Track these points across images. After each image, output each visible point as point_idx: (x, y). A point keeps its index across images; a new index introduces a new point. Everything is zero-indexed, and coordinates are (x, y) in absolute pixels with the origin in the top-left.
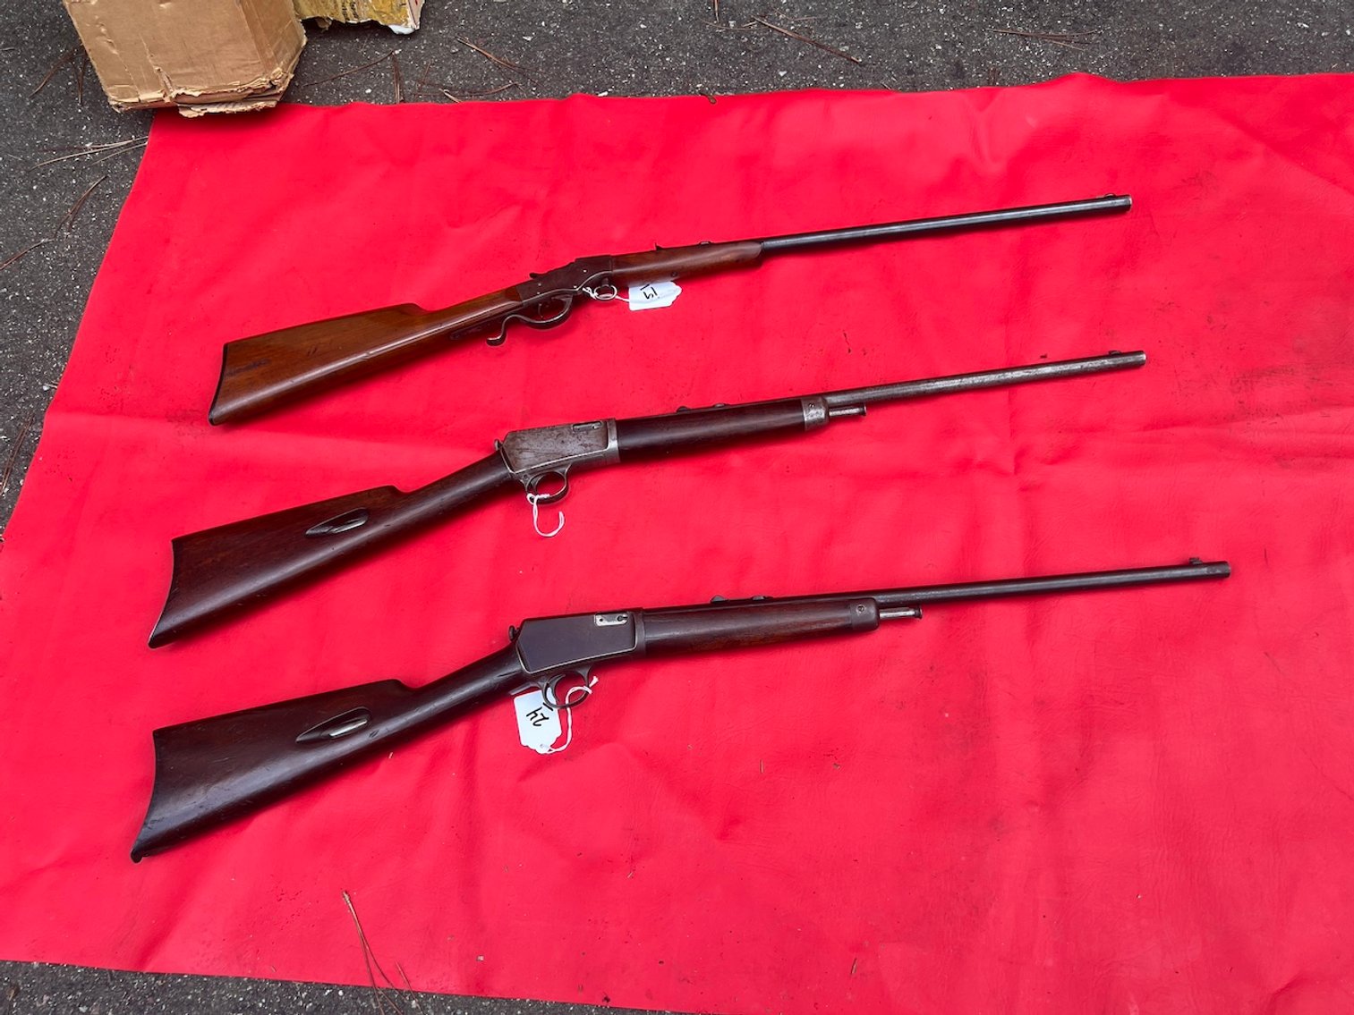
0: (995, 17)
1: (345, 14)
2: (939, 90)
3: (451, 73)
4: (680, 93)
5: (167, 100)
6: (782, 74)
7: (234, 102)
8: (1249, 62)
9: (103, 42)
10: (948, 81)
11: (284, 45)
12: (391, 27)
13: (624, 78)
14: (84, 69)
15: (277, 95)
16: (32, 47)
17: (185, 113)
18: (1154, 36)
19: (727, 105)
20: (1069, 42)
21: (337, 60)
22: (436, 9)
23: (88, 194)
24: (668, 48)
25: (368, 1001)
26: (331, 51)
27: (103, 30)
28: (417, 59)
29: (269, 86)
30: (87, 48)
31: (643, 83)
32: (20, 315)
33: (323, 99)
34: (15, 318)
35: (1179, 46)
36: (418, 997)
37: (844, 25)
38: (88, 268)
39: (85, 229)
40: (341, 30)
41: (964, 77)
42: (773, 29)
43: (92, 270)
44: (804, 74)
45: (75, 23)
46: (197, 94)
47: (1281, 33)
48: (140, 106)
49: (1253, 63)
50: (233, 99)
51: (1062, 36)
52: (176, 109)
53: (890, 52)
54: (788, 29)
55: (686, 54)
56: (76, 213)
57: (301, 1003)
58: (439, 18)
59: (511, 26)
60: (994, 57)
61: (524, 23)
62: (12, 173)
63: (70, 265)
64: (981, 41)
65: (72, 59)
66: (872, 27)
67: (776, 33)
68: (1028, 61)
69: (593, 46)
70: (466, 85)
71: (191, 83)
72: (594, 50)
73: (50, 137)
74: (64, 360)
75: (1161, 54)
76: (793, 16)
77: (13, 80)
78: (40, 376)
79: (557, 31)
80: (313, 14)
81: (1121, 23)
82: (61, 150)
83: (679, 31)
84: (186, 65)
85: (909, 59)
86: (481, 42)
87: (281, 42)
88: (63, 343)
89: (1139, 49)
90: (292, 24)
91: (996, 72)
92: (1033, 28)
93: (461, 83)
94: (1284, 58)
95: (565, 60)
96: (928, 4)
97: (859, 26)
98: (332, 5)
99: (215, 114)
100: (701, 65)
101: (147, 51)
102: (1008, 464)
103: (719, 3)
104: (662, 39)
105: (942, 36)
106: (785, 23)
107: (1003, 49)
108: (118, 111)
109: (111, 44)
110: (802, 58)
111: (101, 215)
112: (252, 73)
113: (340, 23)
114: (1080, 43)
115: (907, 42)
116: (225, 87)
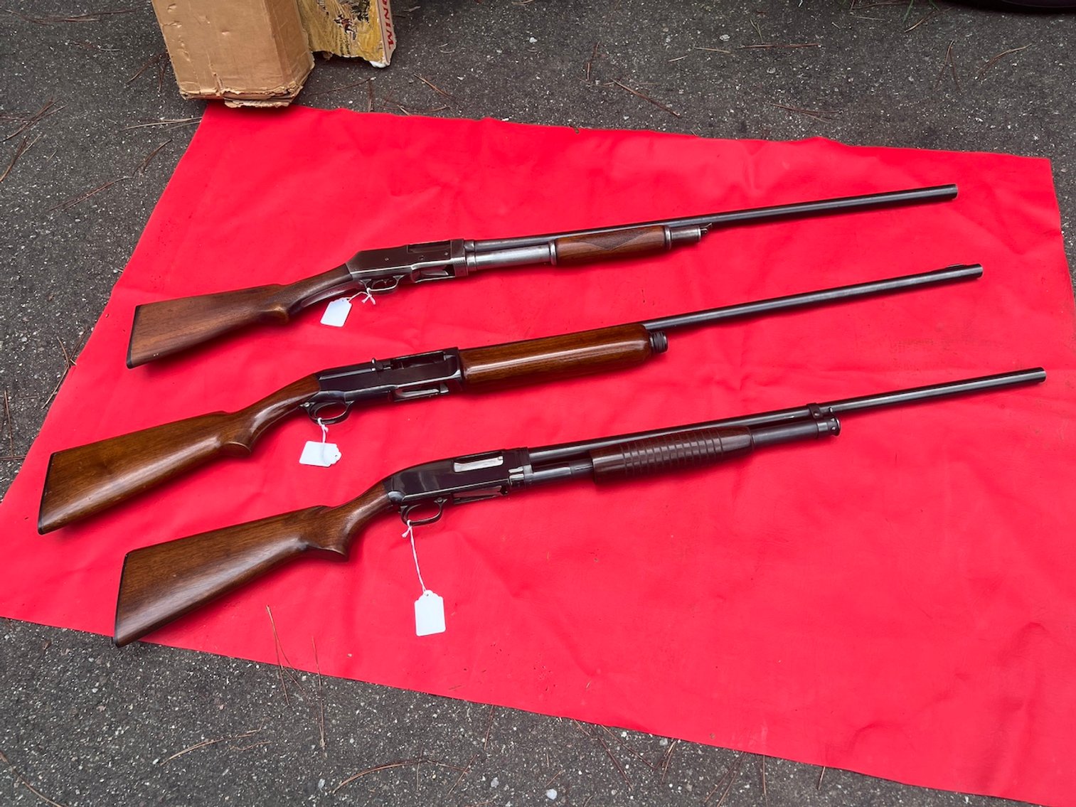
0: (773, 95)
1: (341, 51)
2: (728, 139)
3: (407, 95)
4: (556, 124)
5: (218, 94)
6: (626, 118)
7: (262, 101)
8: (938, 141)
9: (182, 53)
10: (735, 133)
11: (299, 67)
12: (371, 62)
13: (520, 111)
14: (165, 69)
15: (290, 98)
16: (131, 50)
17: (228, 104)
18: (876, 118)
19: (586, 135)
20: (819, 117)
21: (333, 80)
22: (402, 54)
23: (158, 150)
24: (552, 94)
25: (275, 673)
26: (329, 74)
27: (183, 45)
28: (385, 83)
29: (286, 92)
30: (170, 55)
31: (533, 115)
32: (104, 223)
33: (320, 104)
34: (100, 225)
35: (892, 126)
36: (307, 675)
37: (672, 90)
38: (152, 197)
39: (153, 172)
40: (337, 61)
41: (746, 132)
42: (624, 88)
43: (155, 199)
44: (640, 120)
45: (165, 39)
46: (238, 93)
47: (963, 123)
48: (199, 96)
49: (940, 142)
50: (260, 98)
51: (815, 112)
52: (223, 101)
53: (699, 111)
54: (634, 89)
55: (564, 99)
56: (148, 162)
57: (231, 670)
58: (404, 59)
59: (451, 70)
60: (768, 122)
61: (460, 69)
62: (109, 131)
63: (140, 194)
64: (760, 110)
65: (158, 61)
66: (689, 93)
67: (625, 91)
68: (790, 126)
69: (503, 87)
70: (416, 104)
71: (235, 85)
72: (503, 91)
73: (137, 111)
74: (130, 254)
75: (879, 131)
76: (638, 81)
77: (117, 71)
78: (112, 263)
79: (481, 76)
80: (321, 48)
81: (856, 107)
82: (143, 120)
83: (561, 84)
84: (234, 73)
85: (711, 117)
86: (429, 77)
87: (297, 65)
88: (130, 244)
89: (865, 125)
90: (306, 54)
91: (767, 131)
92: (796, 105)
93: (412, 103)
94: (962, 140)
95: (483, 95)
96: (729, 82)
97: (681, 92)
98: (333, 44)
99: (248, 107)
100: (573, 107)
101: (210, 62)
102: (736, 383)
103: (591, 68)
104: (549, 88)
105: (735, 104)
106: (632, 85)
107: (775, 117)
108: (184, 98)
109: (187, 55)
110: (640, 109)
111: (165, 165)
112: (275, 82)
113: (337, 56)
114: (826, 118)
115: (711, 105)
116: (257, 90)
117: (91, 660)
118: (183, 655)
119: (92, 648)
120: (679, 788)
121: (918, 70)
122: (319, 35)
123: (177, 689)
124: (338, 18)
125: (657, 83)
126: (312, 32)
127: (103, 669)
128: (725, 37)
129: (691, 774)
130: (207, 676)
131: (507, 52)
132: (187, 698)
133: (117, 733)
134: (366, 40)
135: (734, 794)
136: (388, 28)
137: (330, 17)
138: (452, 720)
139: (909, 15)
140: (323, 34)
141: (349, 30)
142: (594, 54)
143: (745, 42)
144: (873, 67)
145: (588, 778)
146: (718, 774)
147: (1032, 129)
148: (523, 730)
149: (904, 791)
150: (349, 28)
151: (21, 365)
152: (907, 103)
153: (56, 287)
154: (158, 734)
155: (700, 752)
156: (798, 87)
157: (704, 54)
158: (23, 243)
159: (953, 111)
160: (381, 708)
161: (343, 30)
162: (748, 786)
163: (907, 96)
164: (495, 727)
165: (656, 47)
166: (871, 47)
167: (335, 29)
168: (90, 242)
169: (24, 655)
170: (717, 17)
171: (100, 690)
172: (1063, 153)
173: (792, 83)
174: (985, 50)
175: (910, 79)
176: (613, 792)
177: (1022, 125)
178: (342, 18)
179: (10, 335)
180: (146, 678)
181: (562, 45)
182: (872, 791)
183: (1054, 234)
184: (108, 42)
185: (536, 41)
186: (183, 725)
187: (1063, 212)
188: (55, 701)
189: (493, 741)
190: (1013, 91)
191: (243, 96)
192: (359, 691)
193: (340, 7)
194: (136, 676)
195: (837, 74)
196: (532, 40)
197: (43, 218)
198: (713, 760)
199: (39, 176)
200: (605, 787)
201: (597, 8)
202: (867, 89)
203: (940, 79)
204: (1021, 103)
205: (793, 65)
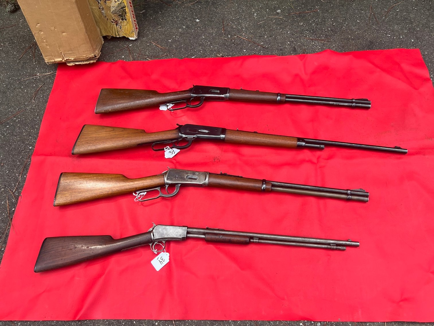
0: (304, 34)
1: (115, 34)
2: (289, 55)
3: (148, 51)
4: (216, 57)
5: (63, 61)
6: (245, 51)
7: (83, 61)
8: (374, 46)
9: (44, 44)
10: (292, 52)
11: (98, 44)
12: (129, 38)
13: (199, 52)
14: (35, 51)
15: (97, 58)
16: (17, 44)
17: (68, 64)
18: (348, 39)
19: (229, 60)
20: (325, 41)
21: (113, 48)
22: (142, 33)
23: (39, 89)
24: (211, 43)
26: (111, 45)
27: (45, 41)
28: (137, 47)
29: (94, 56)
30: (39, 46)
31: (205, 54)
32: (21, 126)
33: (110, 59)
34: (19, 127)
35: (355, 42)
36: (157, 322)
37: (262, 36)
38: (41, 111)
39: (39, 100)
40: (114, 39)
41: (296, 51)
42: (241, 38)
43: (42, 112)
44: (251, 51)
46: (73, 59)
47: (383, 38)
48: (55, 62)
49: (376, 47)
50: (83, 60)
51: (323, 40)
52: (66, 63)
53: (275, 44)
54: (246, 38)
55: (216, 45)
56: (36, 95)
58: (143, 35)
59: (165, 37)
60: (304, 46)
61: (168, 36)
62: (14, 83)
63: (35, 110)
64: (300, 41)
66: (269, 37)
68: (314, 47)
71: (71, 56)
72: (190, 44)
73: (26, 72)
74: (36, 139)
75: (350, 44)
76: (247, 34)
77: (12, 54)
78: (28, 144)
79: (178, 39)
80: (106, 34)
81: (339, 36)
82: (30, 76)
83: (214, 39)
84: (70, 51)
85: (280, 46)
86: (156, 42)
88: (35, 134)
89: (344, 43)
90: (100, 38)
91: (305, 50)
92: (315, 37)
93: (151, 54)
94: (384, 45)
95: (181, 47)
96: (285, 31)
97: (266, 37)
98: (112, 32)
99: (78, 64)
100: (221, 48)
101: (58, 47)
104: (209, 41)
105: (289, 40)
106: (244, 36)
107: (307, 43)
108: (48, 64)
109: (47, 45)
110: (250, 46)
111: (44, 95)
112: (89, 53)
113: (114, 37)
114: (328, 41)
115: (279, 41)
116: (81, 57)
121: (360, 17)
122: (105, 29)
124: (112, 21)
125: (255, 34)
126: (101, 28)
128: (279, 11)
131: (188, 27)
134: (126, 29)
136: (135, 22)
137: (109, 20)
140: (106, 28)
141: (118, 25)
142: (225, 24)
143: (288, 12)
144: (342, 18)
147: (410, 37)
150: (118, 24)
152: (359, 32)
153: (4, 159)
156: (313, 30)
157: (272, 19)
159: (378, 33)
161: (115, 25)
163: (358, 29)
165: (251, 18)
166: (339, 9)
167: (111, 25)
168: (16, 136)
170: (274, 3)
172: (425, 46)
173: (311, 28)
174: (385, 6)
177: (406, 36)
178: (114, 20)
181: (211, 21)
183: (428, 80)
184: (6, 42)
185: (199, 21)
187: (429, 70)
190: (399, 22)
191: (75, 60)
193: (113, 16)
195: (328, 22)
201: (222, 3)
202: (342, 27)
203: (370, 20)
204: (404, 26)
205: (309, 20)
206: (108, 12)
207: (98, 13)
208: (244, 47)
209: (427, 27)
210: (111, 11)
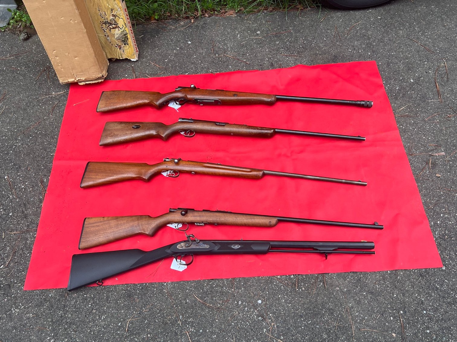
0: (280, 51)
1: (119, 57)
2: (268, 70)
3: (147, 70)
4: (206, 73)
5: (76, 81)
6: (230, 67)
7: (93, 81)
8: (338, 60)
9: (59, 67)
10: (270, 67)
11: (105, 66)
12: (131, 59)
13: (191, 70)
14: (49, 73)
15: (104, 78)
16: (33, 68)
17: (80, 84)
18: (316, 54)
19: (218, 75)
20: (297, 57)
21: (117, 68)
22: (142, 54)
23: (56, 105)
24: (202, 62)
25: (154, 285)
26: (115, 66)
27: (60, 65)
28: (138, 67)
29: (102, 76)
30: (55, 69)
31: (197, 71)
32: (42, 137)
33: (115, 78)
34: (40, 138)
35: (322, 57)
36: (166, 283)
37: (244, 55)
38: (59, 124)
39: (56, 114)
40: (118, 61)
41: (273, 66)
44: (236, 67)
46: (84, 79)
47: (345, 52)
48: (68, 83)
51: (295, 55)
52: (78, 83)
53: (256, 61)
54: (231, 56)
55: (206, 63)
56: (53, 110)
58: (143, 56)
59: (162, 58)
60: (280, 61)
61: (165, 57)
62: (33, 101)
63: (53, 123)
64: (277, 57)
66: (251, 55)
67: (228, 57)
68: (288, 61)
69: (183, 62)
70: (152, 73)
71: (82, 76)
72: (183, 63)
73: (42, 91)
74: (56, 147)
75: (318, 59)
76: (232, 53)
77: (29, 77)
78: (50, 152)
79: (174, 59)
80: (111, 57)
81: (309, 52)
82: (46, 95)
83: (204, 58)
84: (81, 72)
85: (260, 62)
86: (154, 62)
88: (55, 143)
89: (313, 58)
90: (106, 60)
91: (281, 64)
92: (289, 54)
93: (150, 72)
94: (346, 58)
95: (176, 66)
96: (264, 49)
97: (248, 55)
98: (116, 55)
99: (88, 84)
100: (210, 66)
101: (71, 69)
102: (289, 155)
103: (213, 50)
104: (200, 60)
105: (268, 56)
106: (230, 55)
107: (282, 59)
108: (62, 84)
109: (61, 68)
110: (235, 63)
111: (60, 111)
112: (98, 73)
113: (117, 59)
114: (300, 57)
115: (259, 58)
116: (91, 77)
117: (85, 296)
118: (119, 286)
119: (84, 291)
120: (300, 290)
121: (327, 36)
122: (110, 52)
123: (120, 298)
124: (116, 46)
125: (238, 53)
126: (107, 51)
127: (91, 297)
128: (259, 32)
129: (303, 284)
130: (130, 291)
131: (181, 48)
132: (125, 301)
133: (102, 318)
134: (128, 52)
135: (318, 287)
136: (135, 46)
137: (113, 45)
138: (220, 286)
139: (320, 16)
140: (111, 52)
142: (213, 45)
143: (266, 33)
144: (311, 36)
145: (270, 294)
146: (312, 282)
147: (367, 51)
148: (245, 283)
149: (369, 274)
150: (121, 48)
151: (24, 196)
152: (325, 48)
153: (30, 165)
154: (118, 315)
155: (304, 277)
156: (288, 47)
157: (253, 39)
158: (11, 150)
159: (341, 48)
160: (195, 288)
161: (119, 49)
162: (322, 284)
163: (325, 45)
164: (235, 284)
165: (235, 39)
166: (309, 29)
167: (115, 49)
168: (38, 145)
169: (59, 300)
170: (254, 25)
171: (92, 305)
172: (379, 58)
173: (285, 46)
174: (347, 25)
175: (325, 39)
176: (279, 296)
177: (364, 50)
178: (118, 45)
179: (17, 186)
180: (108, 297)
181: (201, 43)
182: (360, 276)
183: (381, 86)
184: (22, 66)
185: (191, 42)
186: (126, 310)
188: (76, 313)
189: (236, 289)
190: (359, 38)
191: (85, 80)
192: (186, 284)
193: (117, 41)
194: (104, 297)
195: (300, 41)
196: (189, 42)
197: (16, 139)
198: (309, 278)
199: (9, 123)
200: (276, 295)
201: (210, 27)
202: (311, 45)
203: (334, 38)
204: (362, 42)
205: (284, 39)
206: (113, 38)
207: (103, 40)
208: (230, 64)
209: (382, 42)
210: (115, 38)
